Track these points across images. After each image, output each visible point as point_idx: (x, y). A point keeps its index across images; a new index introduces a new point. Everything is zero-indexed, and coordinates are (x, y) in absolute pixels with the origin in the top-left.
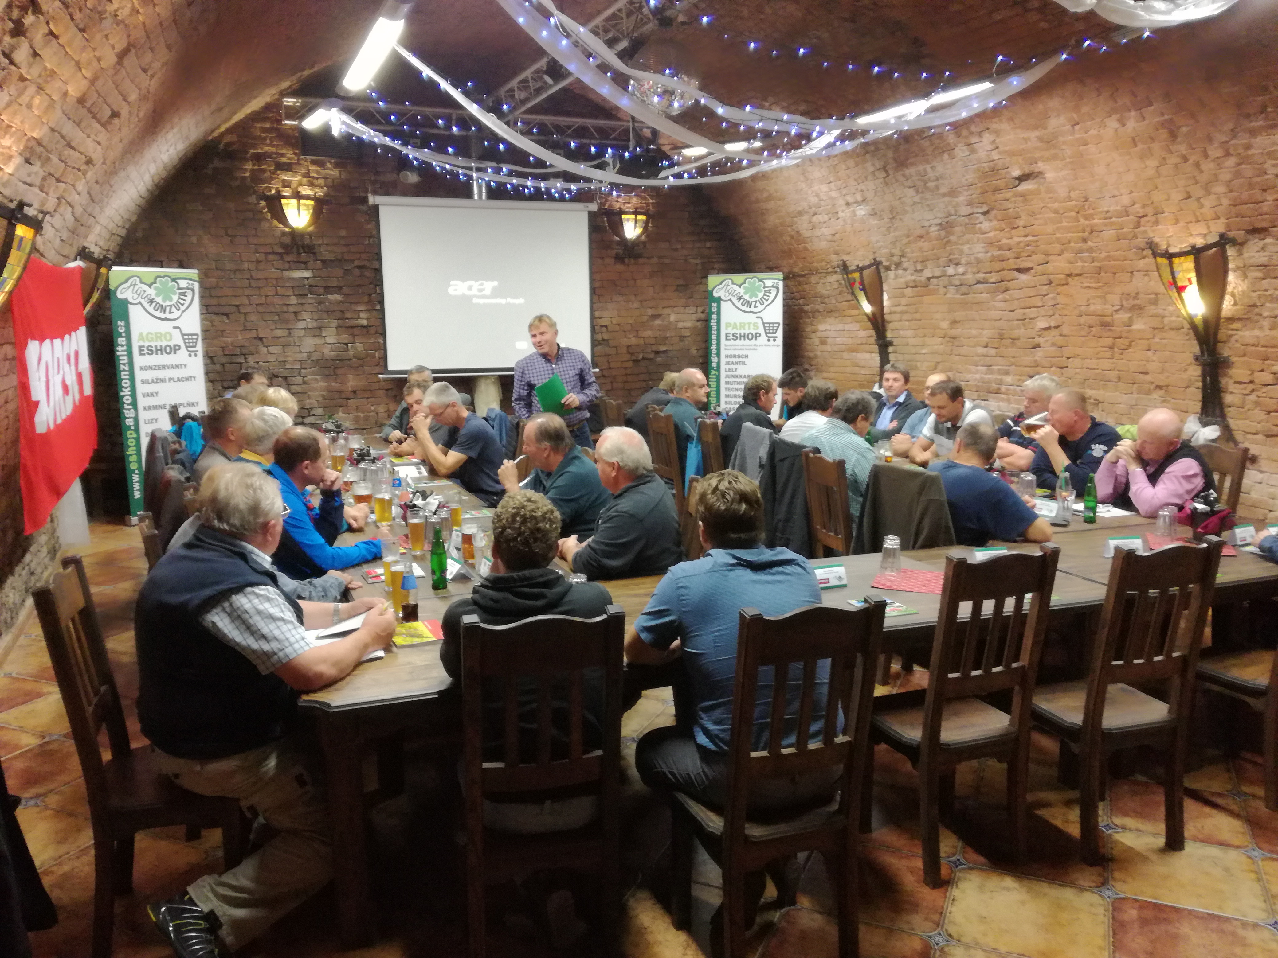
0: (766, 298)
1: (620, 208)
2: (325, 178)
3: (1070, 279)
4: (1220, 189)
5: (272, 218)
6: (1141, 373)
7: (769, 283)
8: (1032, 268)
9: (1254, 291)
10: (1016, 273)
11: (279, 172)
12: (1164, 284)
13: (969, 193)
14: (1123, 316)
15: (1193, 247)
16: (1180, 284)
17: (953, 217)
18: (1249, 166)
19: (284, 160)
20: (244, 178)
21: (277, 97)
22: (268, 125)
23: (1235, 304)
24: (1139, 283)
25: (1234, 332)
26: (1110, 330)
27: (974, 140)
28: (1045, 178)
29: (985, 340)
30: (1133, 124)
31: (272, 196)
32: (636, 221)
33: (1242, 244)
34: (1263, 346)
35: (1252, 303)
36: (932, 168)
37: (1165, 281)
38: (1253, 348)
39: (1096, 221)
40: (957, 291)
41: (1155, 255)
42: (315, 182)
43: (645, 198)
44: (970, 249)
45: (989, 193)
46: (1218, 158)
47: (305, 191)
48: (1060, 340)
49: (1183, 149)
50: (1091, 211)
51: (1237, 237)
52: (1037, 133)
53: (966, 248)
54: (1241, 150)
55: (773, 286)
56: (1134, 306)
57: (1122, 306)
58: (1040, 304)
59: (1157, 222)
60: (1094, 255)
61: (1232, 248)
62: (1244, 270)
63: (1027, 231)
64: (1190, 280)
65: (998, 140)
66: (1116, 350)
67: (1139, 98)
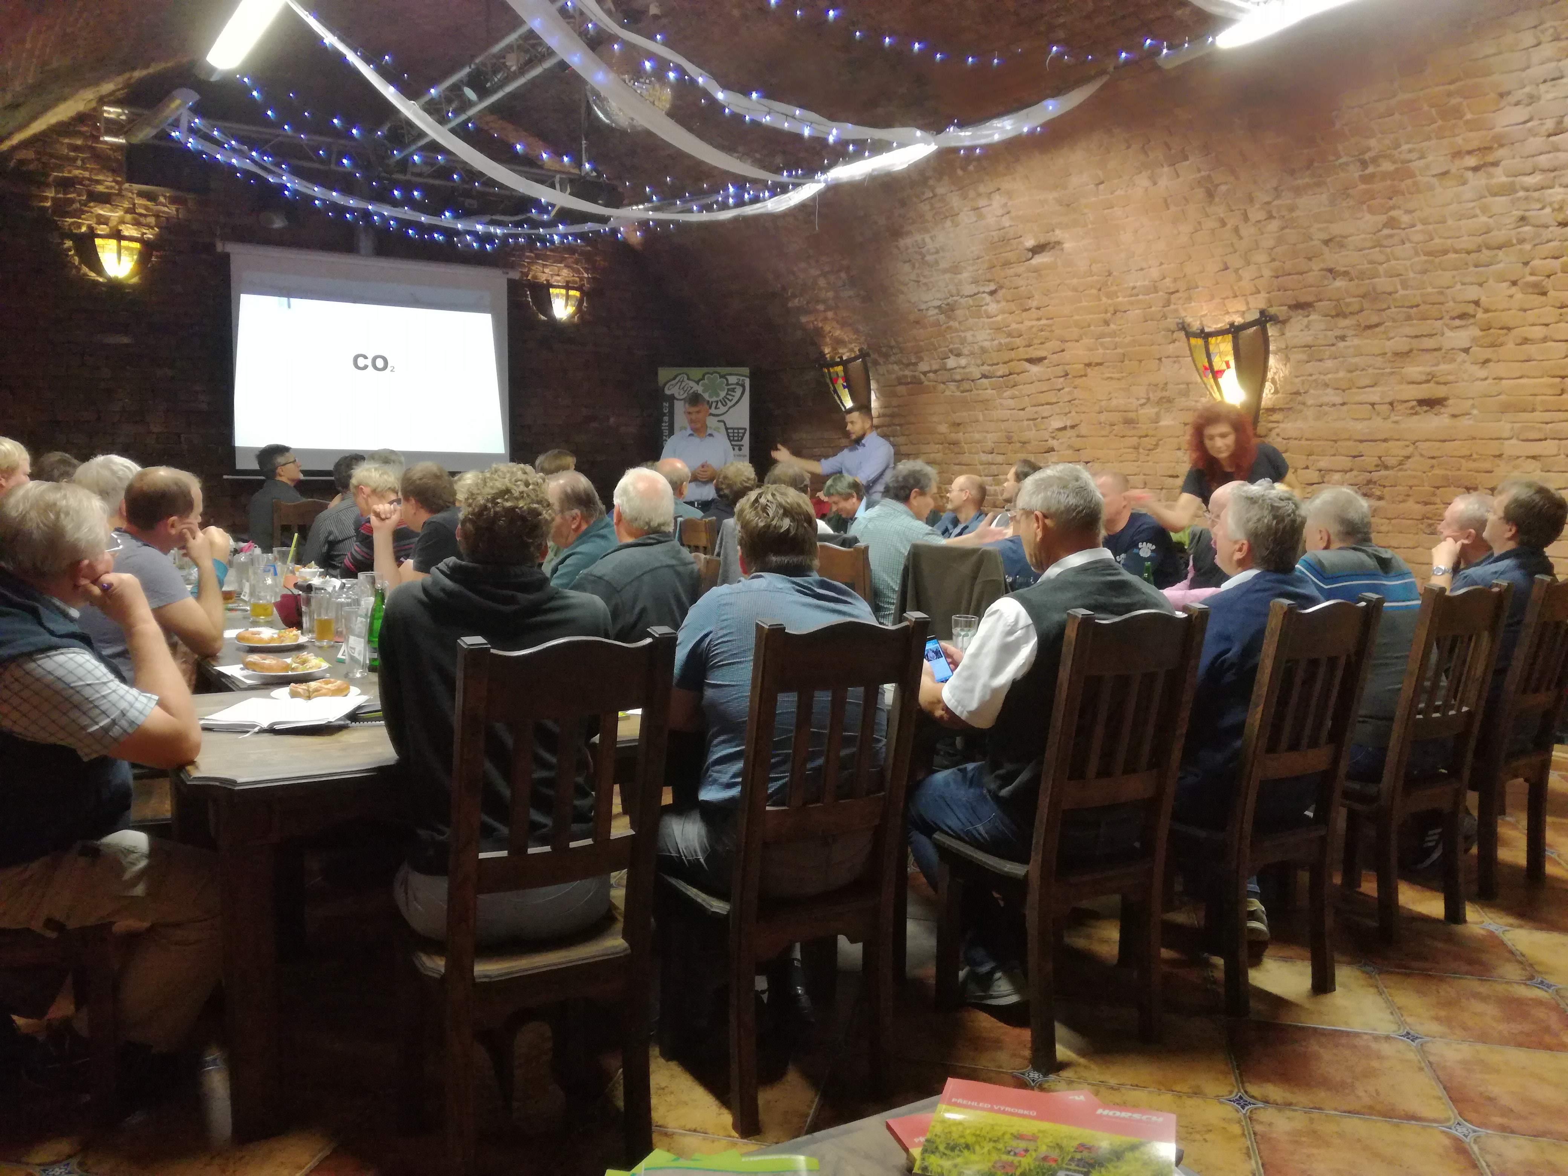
0: (730, 398)
1: (548, 281)
2: (157, 216)
3: (1089, 370)
4: (1261, 258)
5: (80, 263)
6: (1170, 476)
7: (733, 379)
8: (1045, 358)
9: (1297, 377)
10: (1027, 365)
11: (92, 204)
12: (1197, 370)
13: (974, 268)
14: (1150, 411)
15: (1232, 325)
16: (1216, 369)
17: (955, 298)
18: (1293, 231)
19: (100, 188)
20: (45, 209)
21: (93, 104)
22: (79, 142)
23: (1276, 392)
24: (1168, 371)
25: (1275, 425)
26: (1134, 428)
27: (982, 202)
28: (1062, 250)
29: (990, 445)
30: (1166, 180)
31: (83, 234)
32: (568, 297)
33: (1284, 322)
34: (1307, 440)
35: (1295, 390)
36: (932, 238)
37: (1200, 366)
38: (1296, 442)
39: (1120, 299)
40: (958, 387)
41: (1189, 335)
42: (142, 219)
43: (578, 271)
44: (973, 336)
45: (998, 268)
46: (1259, 221)
47: (129, 230)
48: (1077, 442)
49: (1220, 210)
50: (1115, 288)
51: (1278, 314)
52: (1055, 194)
53: (969, 335)
54: (1284, 213)
55: (737, 384)
56: (1161, 398)
57: (1148, 399)
58: (1054, 400)
59: (1189, 299)
60: (1117, 339)
61: (1273, 327)
62: (1286, 353)
63: (1040, 313)
64: (1227, 363)
65: (1010, 203)
66: (1141, 450)
67: (1173, 151)
